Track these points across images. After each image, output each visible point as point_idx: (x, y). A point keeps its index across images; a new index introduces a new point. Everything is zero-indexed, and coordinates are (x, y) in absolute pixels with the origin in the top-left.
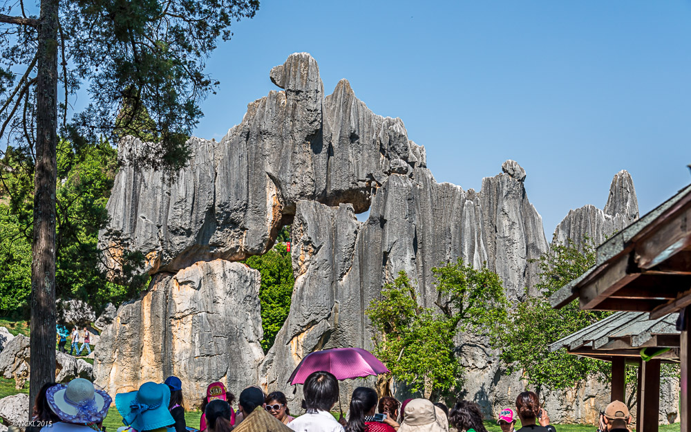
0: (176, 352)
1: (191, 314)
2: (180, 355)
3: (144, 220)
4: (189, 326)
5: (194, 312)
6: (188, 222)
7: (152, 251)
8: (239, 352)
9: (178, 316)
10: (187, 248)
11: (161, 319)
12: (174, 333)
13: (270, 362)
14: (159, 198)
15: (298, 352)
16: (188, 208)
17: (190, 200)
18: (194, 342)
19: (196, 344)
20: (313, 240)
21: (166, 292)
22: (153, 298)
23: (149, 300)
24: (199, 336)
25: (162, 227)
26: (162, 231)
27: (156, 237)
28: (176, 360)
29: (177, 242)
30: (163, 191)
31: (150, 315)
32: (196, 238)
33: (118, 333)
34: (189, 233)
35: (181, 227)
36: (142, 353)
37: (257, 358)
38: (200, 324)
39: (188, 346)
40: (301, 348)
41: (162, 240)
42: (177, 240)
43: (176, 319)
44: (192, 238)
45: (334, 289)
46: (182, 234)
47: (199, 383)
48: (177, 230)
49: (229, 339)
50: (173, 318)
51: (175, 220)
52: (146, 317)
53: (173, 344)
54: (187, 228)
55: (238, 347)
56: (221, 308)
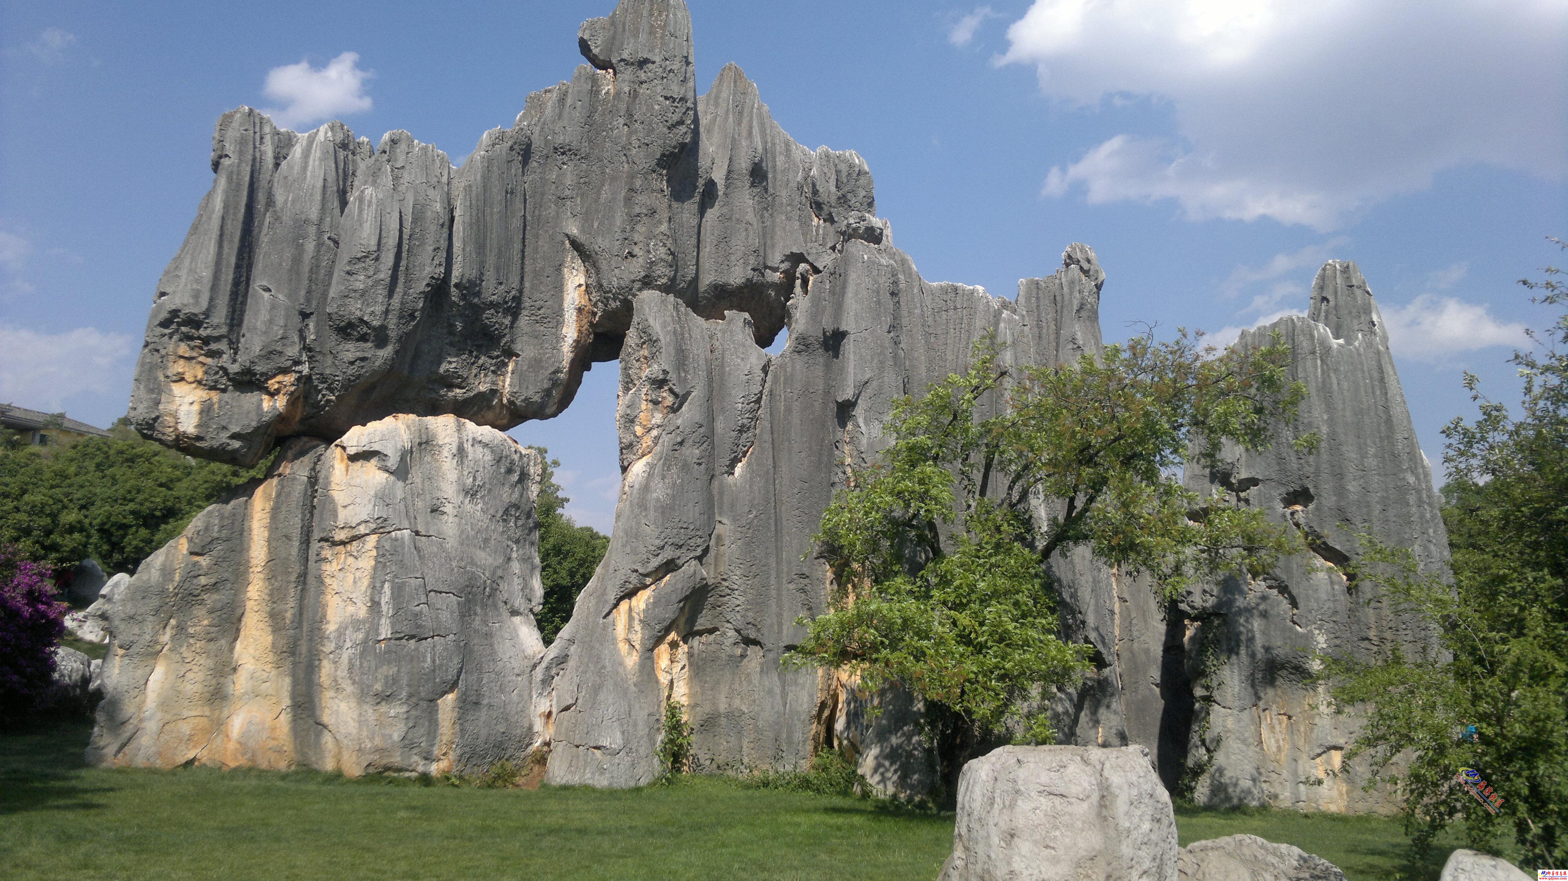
0: (331, 628)
1: (374, 532)
2: (341, 632)
3: (266, 295)
4: (367, 563)
5: (381, 527)
6: (379, 309)
7: (285, 371)
8: (488, 635)
9: (340, 536)
10: (374, 373)
11: (296, 544)
12: (328, 581)
13: (562, 660)
14: (310, 247)
15: (630, 636)
16: (382, 276)
17: (388, 259)
18: (379, 604)
19: (384, 608)
20: (672, 376)
21: (313, 480)
22: (279, 495)
23: (267, 497)
24: (392, 589)
25: (313, 318)
26: (311, 326)
27: (296, 339)
28: (329, 647)
29: (350, 356)
30: (320, 232)
31: (266, 534)
32: (397, 352)
33: (177, 578)
34: (380, 337)
35: (361, 320)
36: (238, 630)
37: (529, 652)
38: (394, 558)
39: (362, 612)
40: (637, 627)
41: (310, 350)
42: (350, 350)
43: (335, 544)
44: (387, 352)
45: (715, 492)
46: (363, 338)
47: (384, 708)
48: (350, 325)
49: (468, 601)
50: (326, 540)
51: (347, 301)
52: (255, 538)
53: (325, 606)
54: (376, 323)
55: (485, 623)
56: (449, 525)
